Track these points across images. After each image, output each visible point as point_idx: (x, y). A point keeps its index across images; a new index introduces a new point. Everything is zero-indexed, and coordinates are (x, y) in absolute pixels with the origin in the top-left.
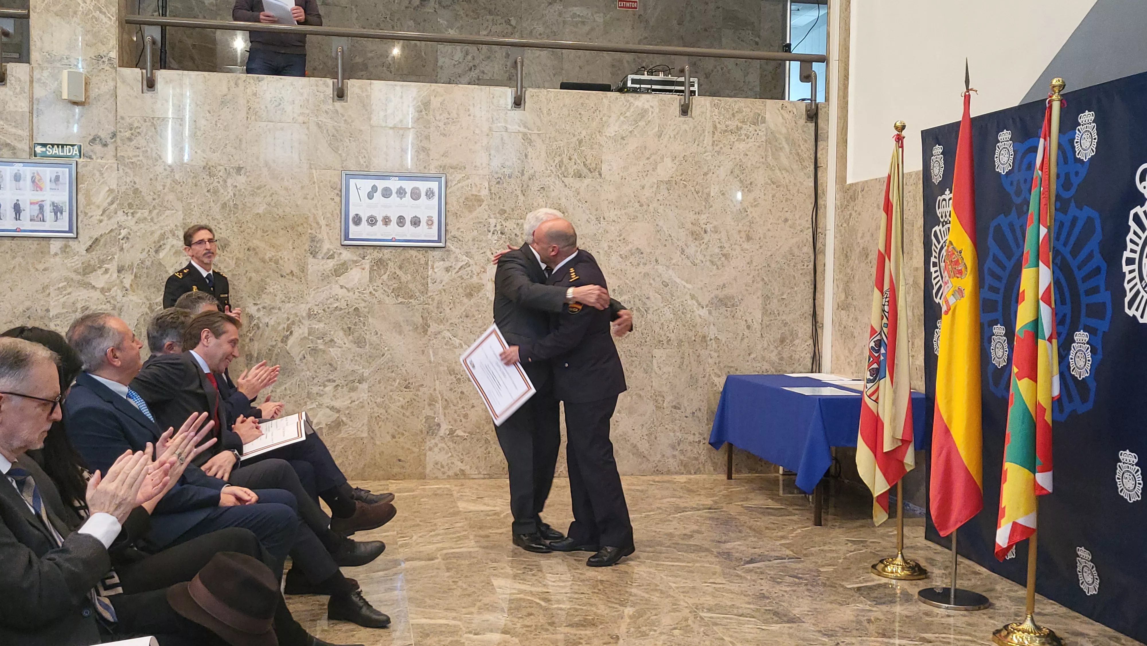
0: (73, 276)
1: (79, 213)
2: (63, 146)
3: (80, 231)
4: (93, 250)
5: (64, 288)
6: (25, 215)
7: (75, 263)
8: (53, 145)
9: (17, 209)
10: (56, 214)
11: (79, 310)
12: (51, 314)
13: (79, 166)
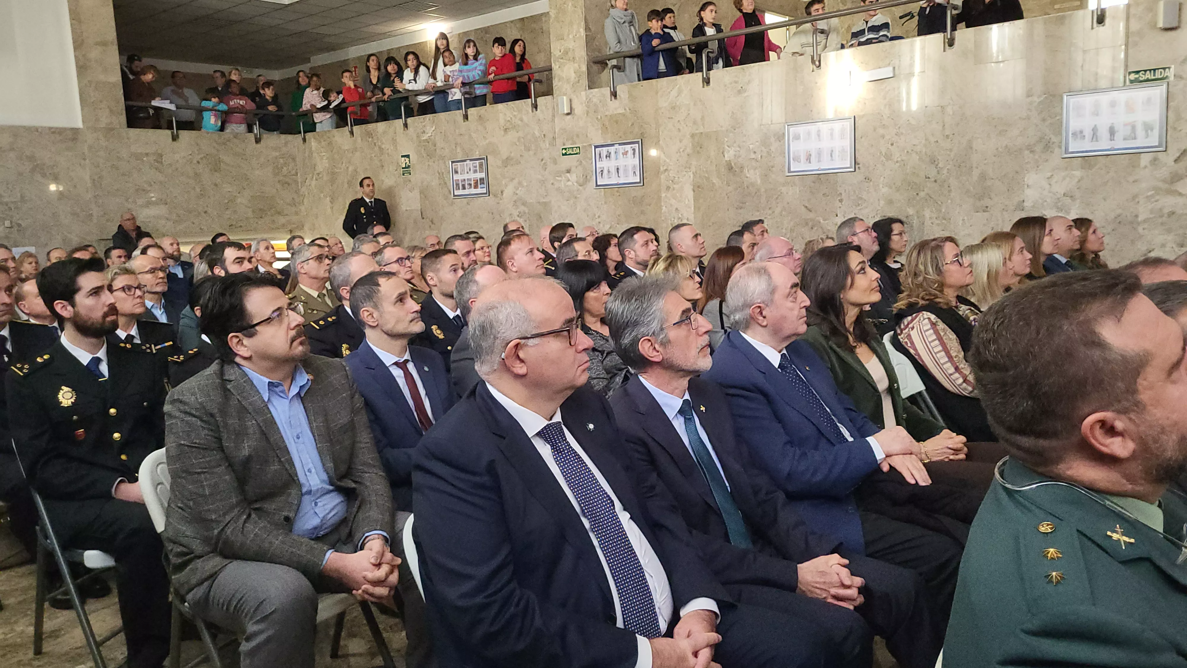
0: (1161, 185)
1: (1169, 129)
2: (1154, 70)
3: (1169, 145)
4: (1181, 161)
5: (1152, 196)
6: (1119, 136)
7: (1164, 172)
8: (1145, 71)
9: (1112, 132)
10: (1147, 131)
11: (1166, 215)
12: (1140, 219)
13: (1170, 86)
